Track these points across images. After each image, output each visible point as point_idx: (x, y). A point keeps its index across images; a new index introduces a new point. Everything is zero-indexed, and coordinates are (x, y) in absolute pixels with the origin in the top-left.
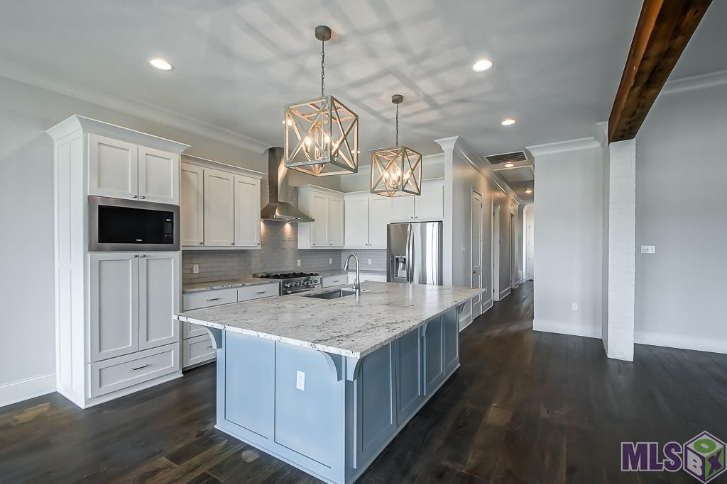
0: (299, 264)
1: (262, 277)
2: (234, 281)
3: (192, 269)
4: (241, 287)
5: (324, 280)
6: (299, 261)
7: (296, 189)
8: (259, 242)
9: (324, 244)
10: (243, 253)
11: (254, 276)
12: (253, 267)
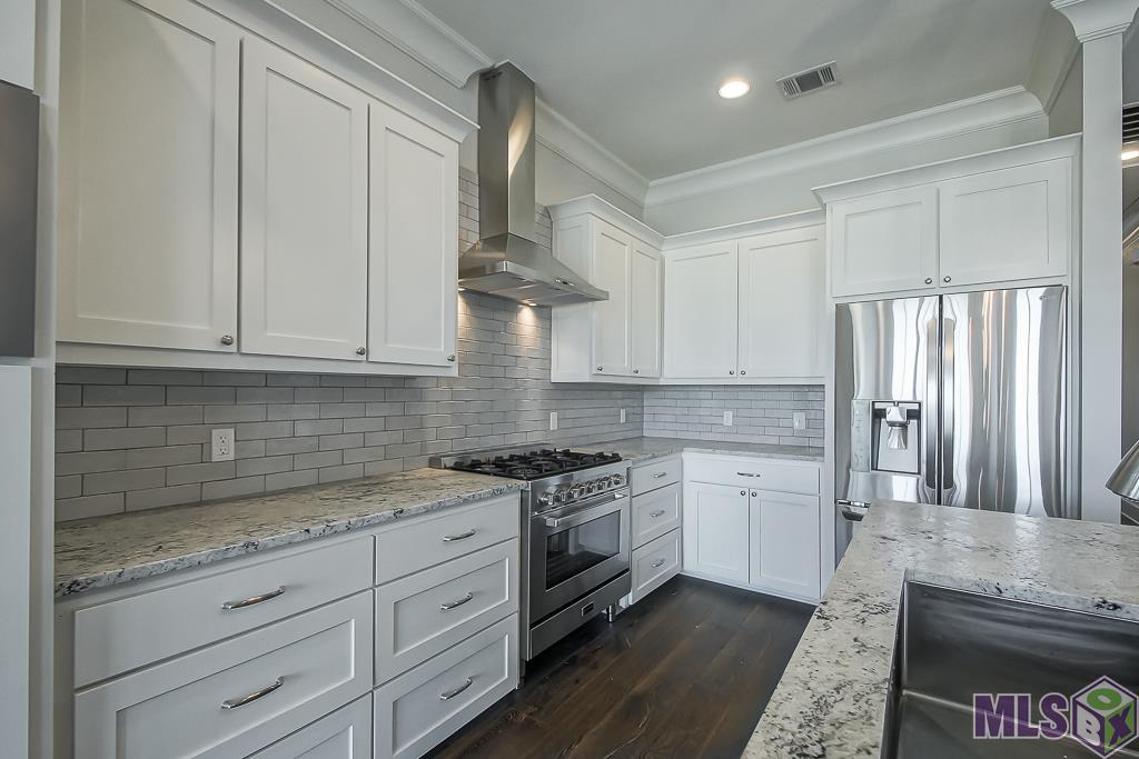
0: (553, 425)
1: (458, 467)
2: (368, 484)
3: (205, 446)
4: (388, 521)
5: (635, 473)
6: (553, 416)
7: (548, 212)
8: (452, 352)
9: (620, 368)
10: (399, 387)
11: (434, 462)
12: (431, 435)
